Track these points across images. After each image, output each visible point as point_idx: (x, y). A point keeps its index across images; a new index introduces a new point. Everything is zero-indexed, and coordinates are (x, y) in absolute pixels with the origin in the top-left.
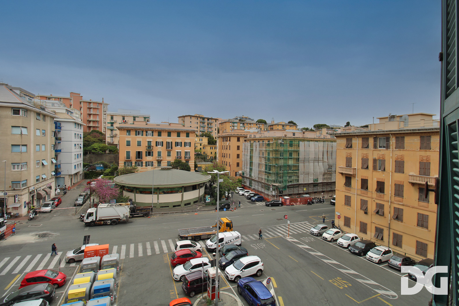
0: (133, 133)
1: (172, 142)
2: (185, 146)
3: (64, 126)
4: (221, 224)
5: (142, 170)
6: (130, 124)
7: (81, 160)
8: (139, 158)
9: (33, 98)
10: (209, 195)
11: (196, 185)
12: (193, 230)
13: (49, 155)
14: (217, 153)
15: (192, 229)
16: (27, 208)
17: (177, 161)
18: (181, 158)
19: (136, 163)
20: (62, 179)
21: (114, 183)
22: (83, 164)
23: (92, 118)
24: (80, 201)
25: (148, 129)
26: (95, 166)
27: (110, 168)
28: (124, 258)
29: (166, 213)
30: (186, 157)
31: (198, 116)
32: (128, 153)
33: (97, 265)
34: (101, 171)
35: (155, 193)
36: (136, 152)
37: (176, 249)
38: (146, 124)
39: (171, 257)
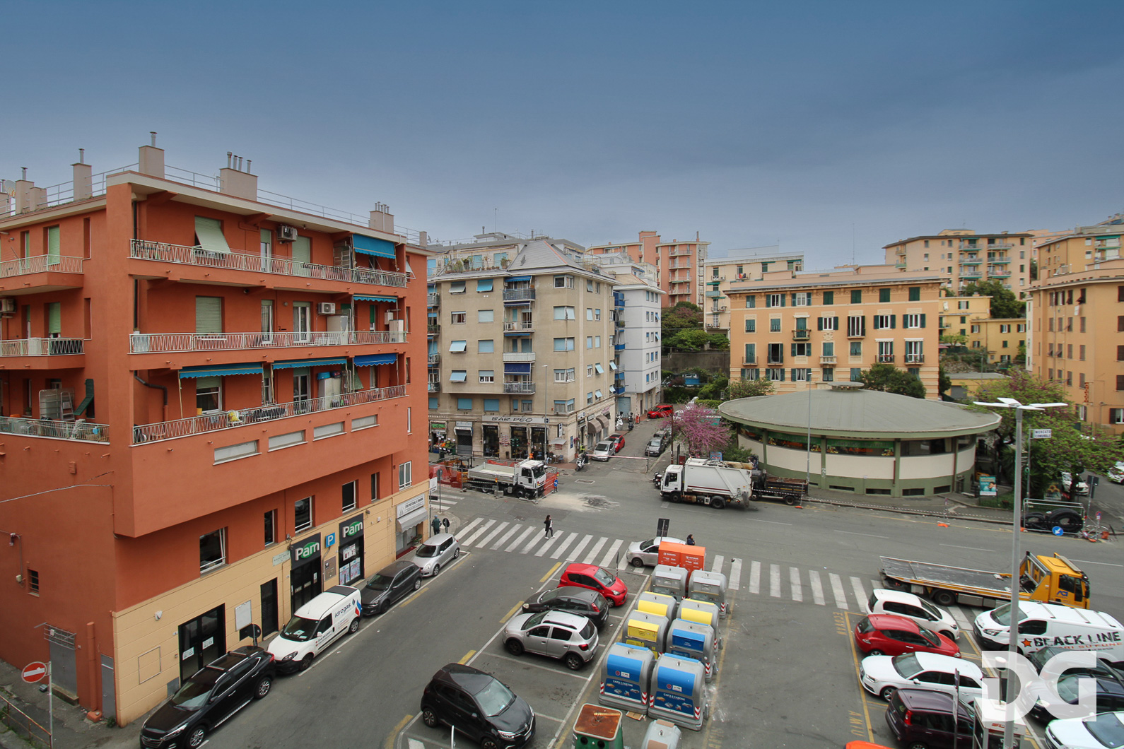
0: (760, 301)
1: (863, 318)
2: (905, 326)
3: (630, 299)
4: (1038, 573)
5: (783, 390)
6: (756, 280)
7: (657, 365)
8: (775, 359)
9: (582, 254)
10: (991, 473)
11: (942, 440)
12: (929, 570)
13: (606, 354)
14: (1026, 343)
15: (924, 567)
16: (574, 448)
17: (879, 368)
18: (892, 360)
19: (769, 373)
20: (626, 401)
21: (719, 415)
22: (662, 372)
23: (677, 279)
24: (655, 448)
25: (797, 287)
26: (682, 378)
27: (711, 382)
28: (737, 589)
29: (846, 504)
30: (911, 356)
31: (951, 234)
32: (750, 348)
33: (681, 586)
34: (694, 389)
35: (815, 448)
36: (769, 345)
37: (872, 606)
38: (793, 277)
39: (855, 625)
